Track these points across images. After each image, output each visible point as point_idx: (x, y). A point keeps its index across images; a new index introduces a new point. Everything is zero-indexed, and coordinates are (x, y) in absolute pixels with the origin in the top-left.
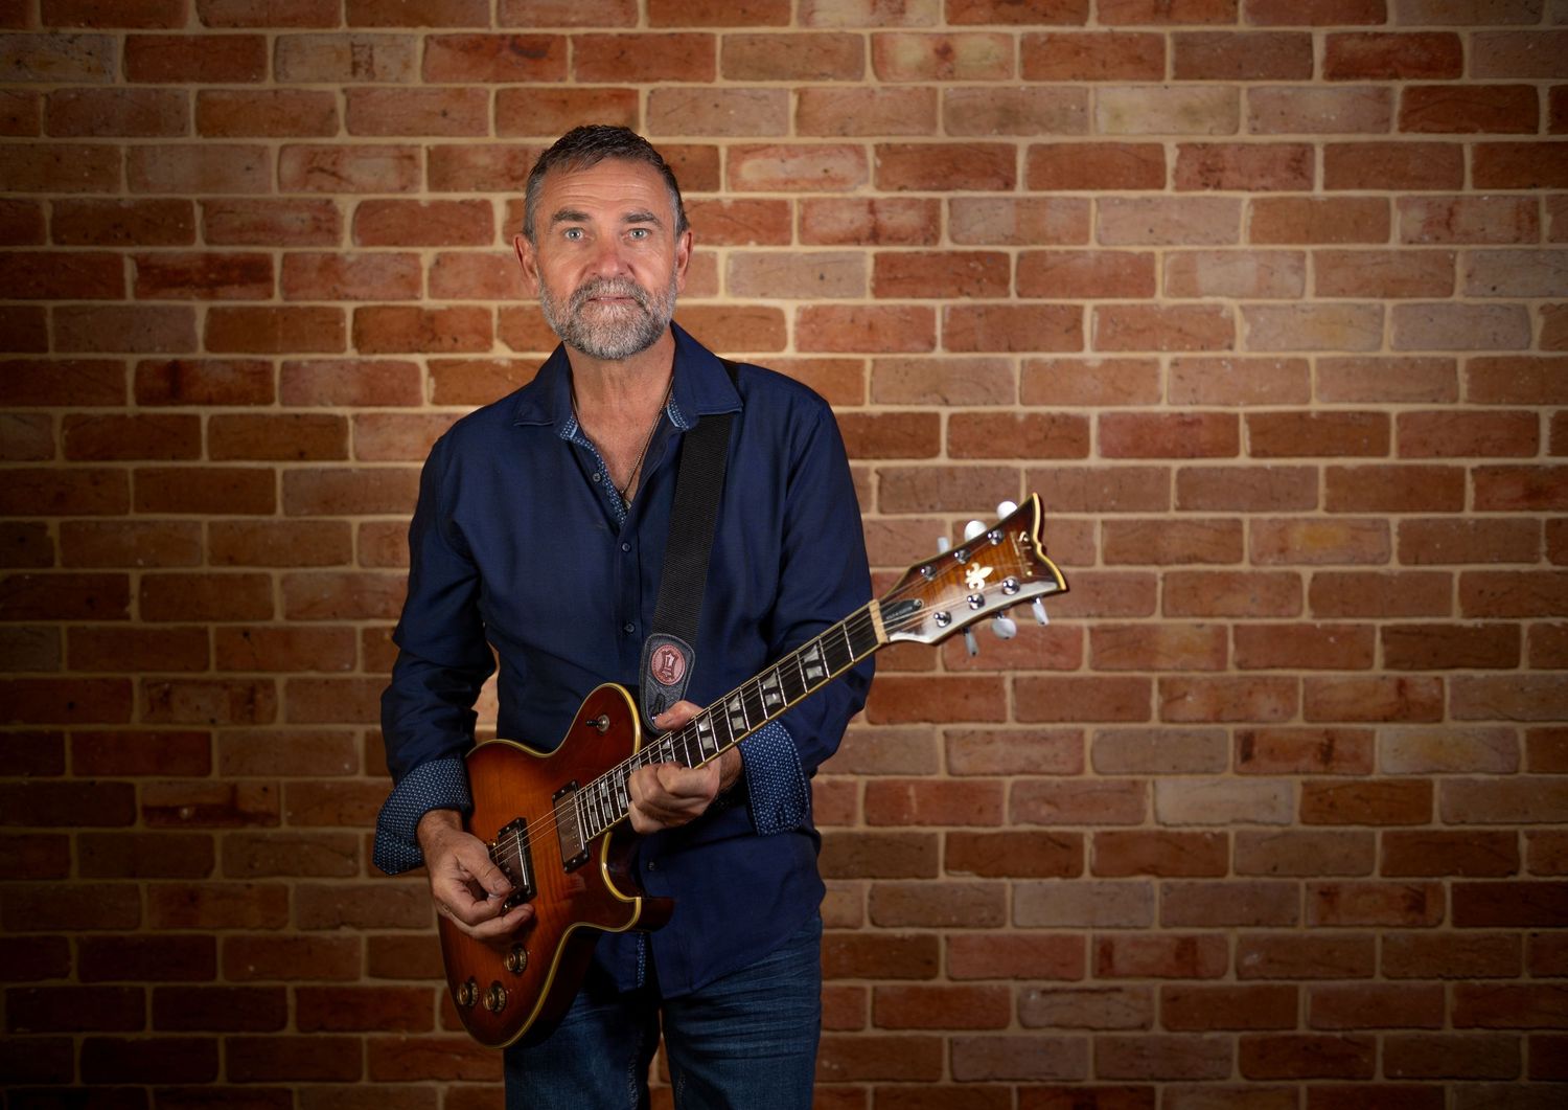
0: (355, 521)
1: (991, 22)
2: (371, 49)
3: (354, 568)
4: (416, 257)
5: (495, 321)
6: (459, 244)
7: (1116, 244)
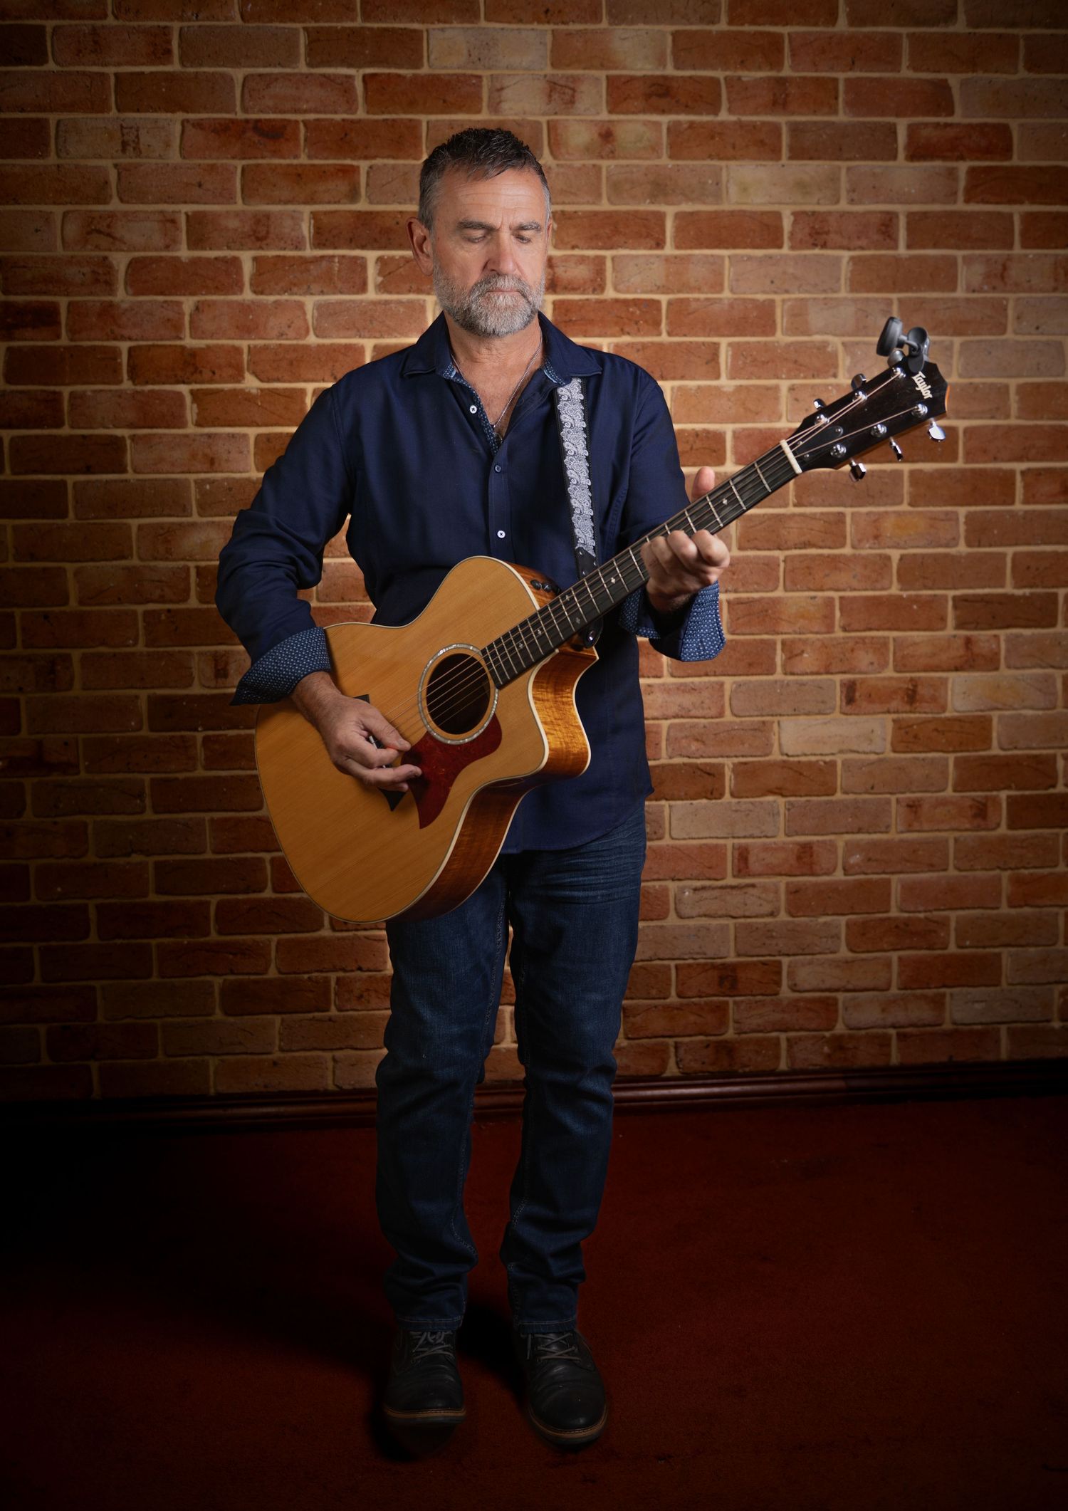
0: (134, 523)
1: (644, 111)
2: (137, 131)
3: (135, 561)
4: (179, 304)
5: (245, 357)
6: (215, 294)
7: (745, 293)
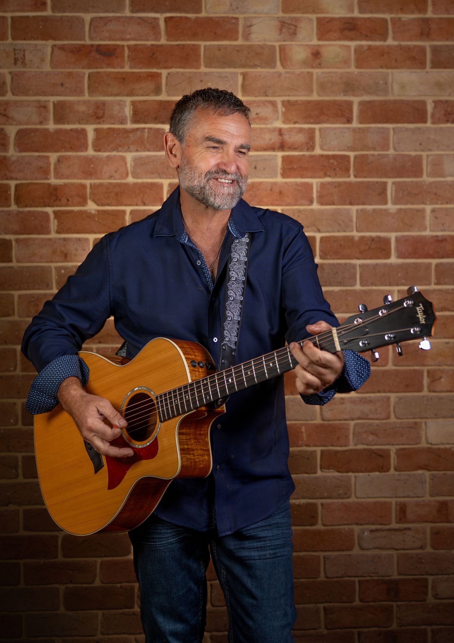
0: (16, 294)
1: (340, 39)
2: (24, 51)
3: (16, 318)
4: (47, 158)
5: (88, 190)
6: (70, 151)
7: (403, 151)
